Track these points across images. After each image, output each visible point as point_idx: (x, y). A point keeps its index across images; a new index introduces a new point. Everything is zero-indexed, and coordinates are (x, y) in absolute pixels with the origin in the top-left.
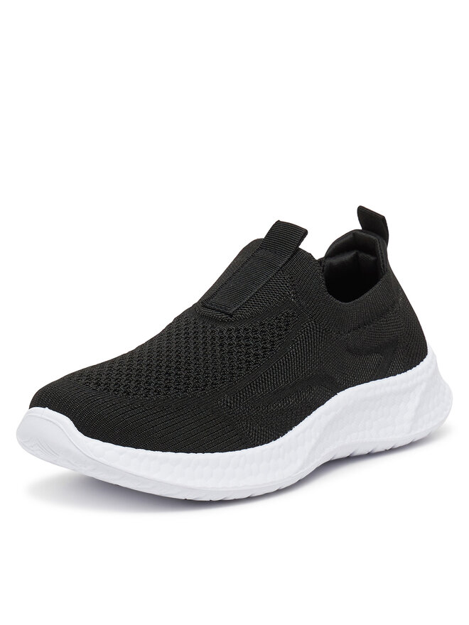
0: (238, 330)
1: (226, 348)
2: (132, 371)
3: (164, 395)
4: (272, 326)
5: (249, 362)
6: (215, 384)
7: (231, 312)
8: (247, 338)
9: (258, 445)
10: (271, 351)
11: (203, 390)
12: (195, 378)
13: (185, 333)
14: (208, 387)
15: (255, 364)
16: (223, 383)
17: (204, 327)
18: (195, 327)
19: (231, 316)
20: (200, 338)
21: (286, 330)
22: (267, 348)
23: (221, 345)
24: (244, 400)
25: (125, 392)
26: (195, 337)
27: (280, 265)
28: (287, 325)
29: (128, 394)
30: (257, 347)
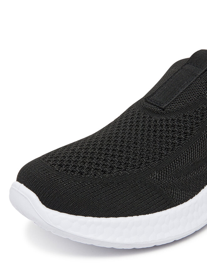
0: (167, 120)
1: (158, 134)
2: (87, 154)
3: (109, 173)
4: (191, 116)
5: (174, 144)
6: (148, 163)
7: (163, 107)
8: (173, 126)
9: (179, 204)
10: (190, 135)
11: (138, 168)
12: (133, 159)
13: (131, 122)
14: (143, 165)
15: (178, 145)
16: (154, 161)
17: (144, 117)
18: (138, 118)
19: (163, 110)
20: (140, 126)
21: (201, 119)
22: (187, 133)
23: (155, 131)
24: (169, 173)
25: (79, 173)
26: (137, 125)
27: (199, 74)
28: (202, 116)
29: (82, 174)
30: (180, 132)
